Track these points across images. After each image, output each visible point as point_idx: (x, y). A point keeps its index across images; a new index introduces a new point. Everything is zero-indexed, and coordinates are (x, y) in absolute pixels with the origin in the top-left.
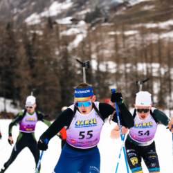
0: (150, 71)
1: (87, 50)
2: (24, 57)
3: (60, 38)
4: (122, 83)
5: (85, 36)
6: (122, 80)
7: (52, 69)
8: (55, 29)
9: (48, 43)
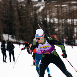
0: (73, 22)
1: (45, 13)
2: (17, 16)
3: (33, 8)
4: (60, 28)
5: (44, 7)
6: (60, 26)
7: (29, 22)
8: (31, 4)
9: (27, 10)
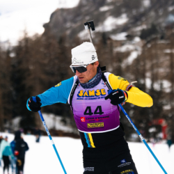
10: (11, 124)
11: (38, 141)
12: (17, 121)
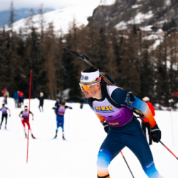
10: (62, 94)
11: (81, 107)
12: (66, 92)
